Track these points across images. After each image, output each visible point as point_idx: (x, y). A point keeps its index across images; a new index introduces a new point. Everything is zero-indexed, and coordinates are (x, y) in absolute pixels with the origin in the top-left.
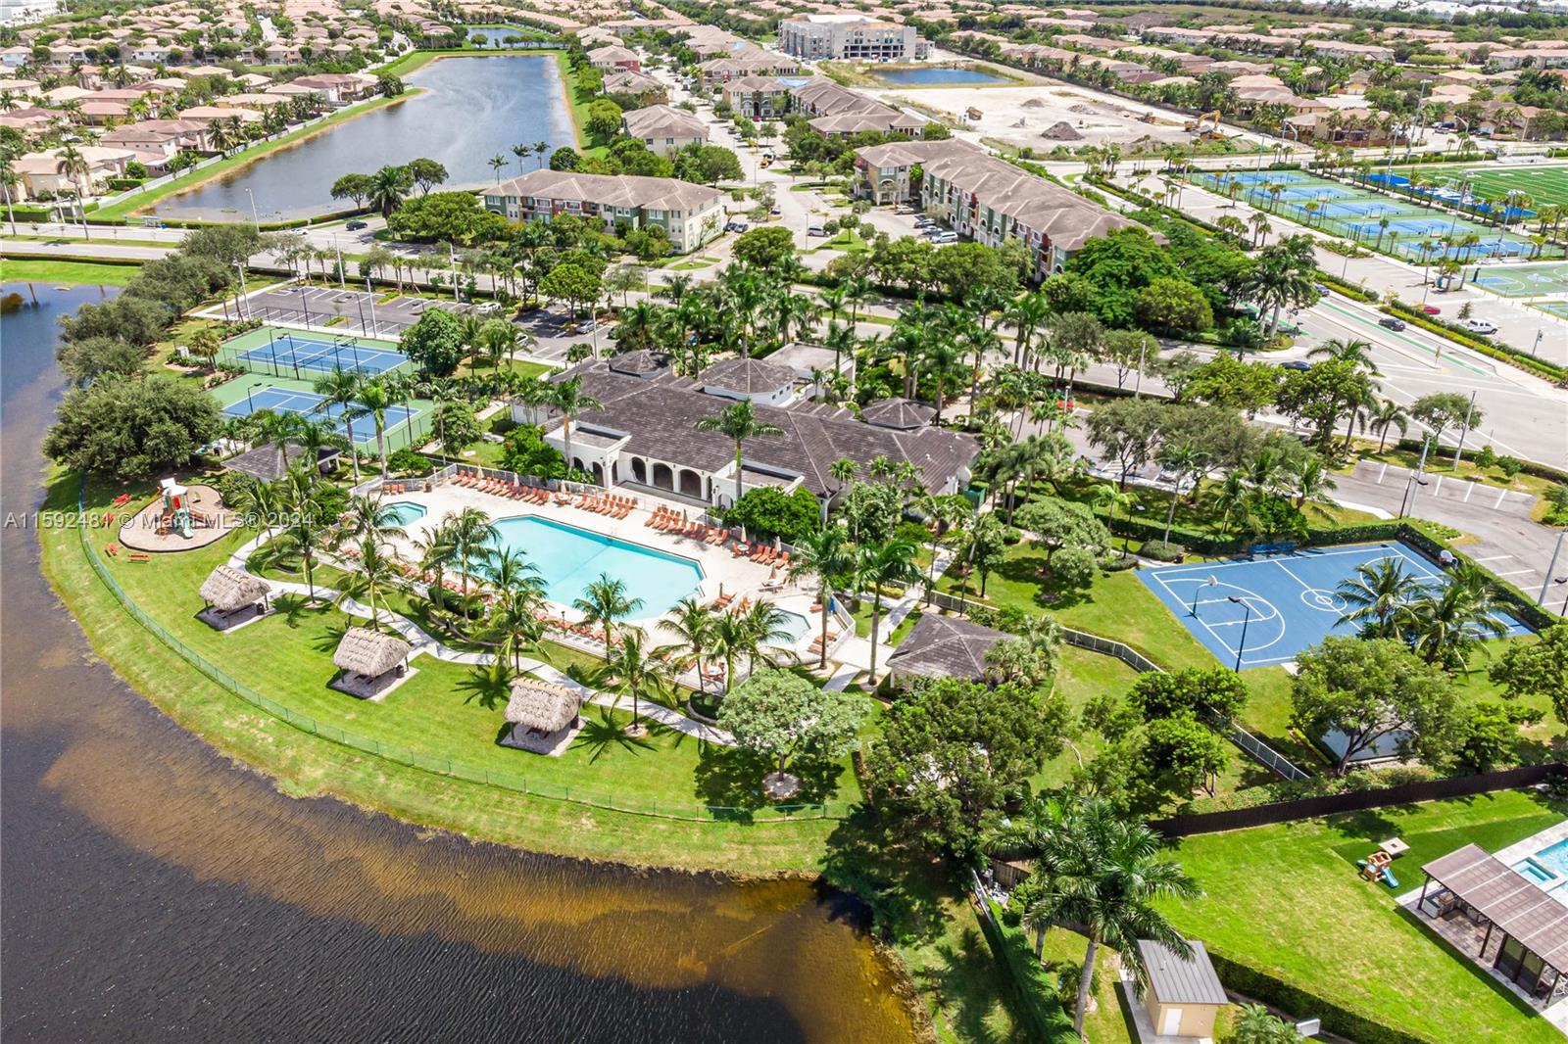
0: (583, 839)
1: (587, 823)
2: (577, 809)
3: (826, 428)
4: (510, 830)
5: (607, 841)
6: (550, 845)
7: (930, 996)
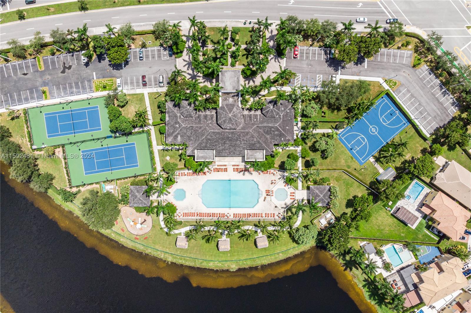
0: (282, 257)
1: (281, 254)
2: (278, 253)
3: (260, 129)
4: (270, 260)
5: (285, 255)
6: (278, 260)
7: (338, 257)
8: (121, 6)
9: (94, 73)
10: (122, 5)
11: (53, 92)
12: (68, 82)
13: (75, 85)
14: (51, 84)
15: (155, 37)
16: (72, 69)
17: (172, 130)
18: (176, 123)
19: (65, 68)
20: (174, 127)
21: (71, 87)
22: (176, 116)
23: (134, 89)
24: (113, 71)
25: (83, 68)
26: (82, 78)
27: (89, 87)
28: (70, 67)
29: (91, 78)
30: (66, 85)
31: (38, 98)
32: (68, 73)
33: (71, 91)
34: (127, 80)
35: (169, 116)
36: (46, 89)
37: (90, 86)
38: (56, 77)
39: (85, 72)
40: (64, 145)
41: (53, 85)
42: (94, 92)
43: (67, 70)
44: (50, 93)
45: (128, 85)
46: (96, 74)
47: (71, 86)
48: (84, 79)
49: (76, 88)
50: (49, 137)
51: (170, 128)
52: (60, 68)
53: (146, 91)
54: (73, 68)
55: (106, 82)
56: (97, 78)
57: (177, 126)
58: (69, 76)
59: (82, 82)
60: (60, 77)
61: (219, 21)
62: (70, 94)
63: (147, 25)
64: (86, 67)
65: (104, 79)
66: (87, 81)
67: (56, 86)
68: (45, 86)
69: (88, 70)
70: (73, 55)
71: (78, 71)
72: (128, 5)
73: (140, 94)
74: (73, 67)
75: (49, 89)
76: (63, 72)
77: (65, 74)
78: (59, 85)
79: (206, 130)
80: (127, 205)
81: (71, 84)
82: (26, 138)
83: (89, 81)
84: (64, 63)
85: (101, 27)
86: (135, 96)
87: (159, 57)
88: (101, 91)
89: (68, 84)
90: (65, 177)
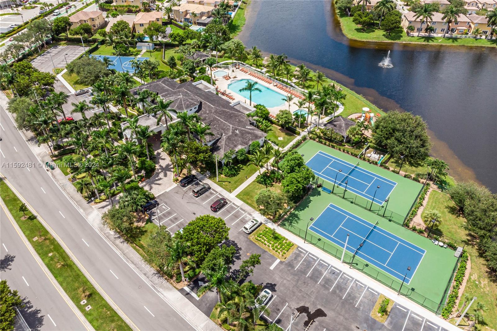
8: (120, 319)
9: (272, 268)
10: (116, 318)
11: (366, 301)
12: (326, 292)
13: (319, 278)
14: (359, 313)
15: (142, 235)
16: (302, 304)
17: (248, 135)
18: (236, 135)
19: (312, 317)
20: (242, 135)
21: (328, 281)
22: (229, 138)
23: (241, 209)
24: (243, 249)
25: (282, 288)
26: (297, 278)
27: (299, 259)
28: (303, 310)
29: (283, 266)
30: (334, 292)
31: (404, 315)
32: (314, 304)
33: (333, 277)
34: (238, 224)
35: (236, 146)
36: (376, 314)
37: (295, 258)
38: (342, 318)
39: (285, 282)
40: (403, 225)
41: (358, 309)
42: (299, 247)
43: (312, 311)
44: (374, 303)
45: (243, 219)
46: (271, 264)
47: (326, 283)
48: (295, 275)
49: (321, 274)
50: (423, 252)
51: (247, 139)
52: (321, 323)
53: (232, 197)
54: (298, 303)
55: (268, 244)
56: (274, 259)
57: (237, 132)
58: (316, 298)
59: (303, 272)
60: (334, 310)
61: (65, 190)
62: (338, 274)
63: (128, 258)
64: (275, 285)
65: (267, 250)
66: (293, 267)
67: (352, 305)
68: (374, 322)
69: (277, 279)
70: (279, 321)
71: (294, 292)
72: (110, 308)
73: (241, 199)
74: (295, 306)
75: (370, 310)
76: (320, 313)
77: (319, 307)
78: (346, 300)
79: (216, 111)
80: (366, 137)
81: (324, 286)
82: (470, 278)
83: (290, 265)
84: (306, 324)
85: (187, 319)
86: (249, 202)
87: (169, 213)
88: (287, 240)
89: (328, 289)
90: (429, 198)
